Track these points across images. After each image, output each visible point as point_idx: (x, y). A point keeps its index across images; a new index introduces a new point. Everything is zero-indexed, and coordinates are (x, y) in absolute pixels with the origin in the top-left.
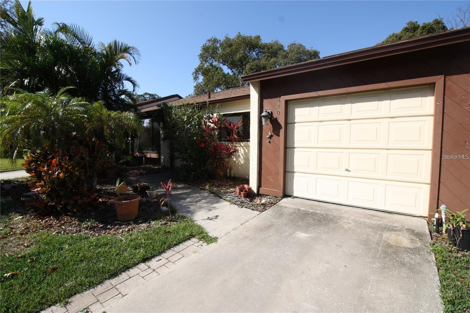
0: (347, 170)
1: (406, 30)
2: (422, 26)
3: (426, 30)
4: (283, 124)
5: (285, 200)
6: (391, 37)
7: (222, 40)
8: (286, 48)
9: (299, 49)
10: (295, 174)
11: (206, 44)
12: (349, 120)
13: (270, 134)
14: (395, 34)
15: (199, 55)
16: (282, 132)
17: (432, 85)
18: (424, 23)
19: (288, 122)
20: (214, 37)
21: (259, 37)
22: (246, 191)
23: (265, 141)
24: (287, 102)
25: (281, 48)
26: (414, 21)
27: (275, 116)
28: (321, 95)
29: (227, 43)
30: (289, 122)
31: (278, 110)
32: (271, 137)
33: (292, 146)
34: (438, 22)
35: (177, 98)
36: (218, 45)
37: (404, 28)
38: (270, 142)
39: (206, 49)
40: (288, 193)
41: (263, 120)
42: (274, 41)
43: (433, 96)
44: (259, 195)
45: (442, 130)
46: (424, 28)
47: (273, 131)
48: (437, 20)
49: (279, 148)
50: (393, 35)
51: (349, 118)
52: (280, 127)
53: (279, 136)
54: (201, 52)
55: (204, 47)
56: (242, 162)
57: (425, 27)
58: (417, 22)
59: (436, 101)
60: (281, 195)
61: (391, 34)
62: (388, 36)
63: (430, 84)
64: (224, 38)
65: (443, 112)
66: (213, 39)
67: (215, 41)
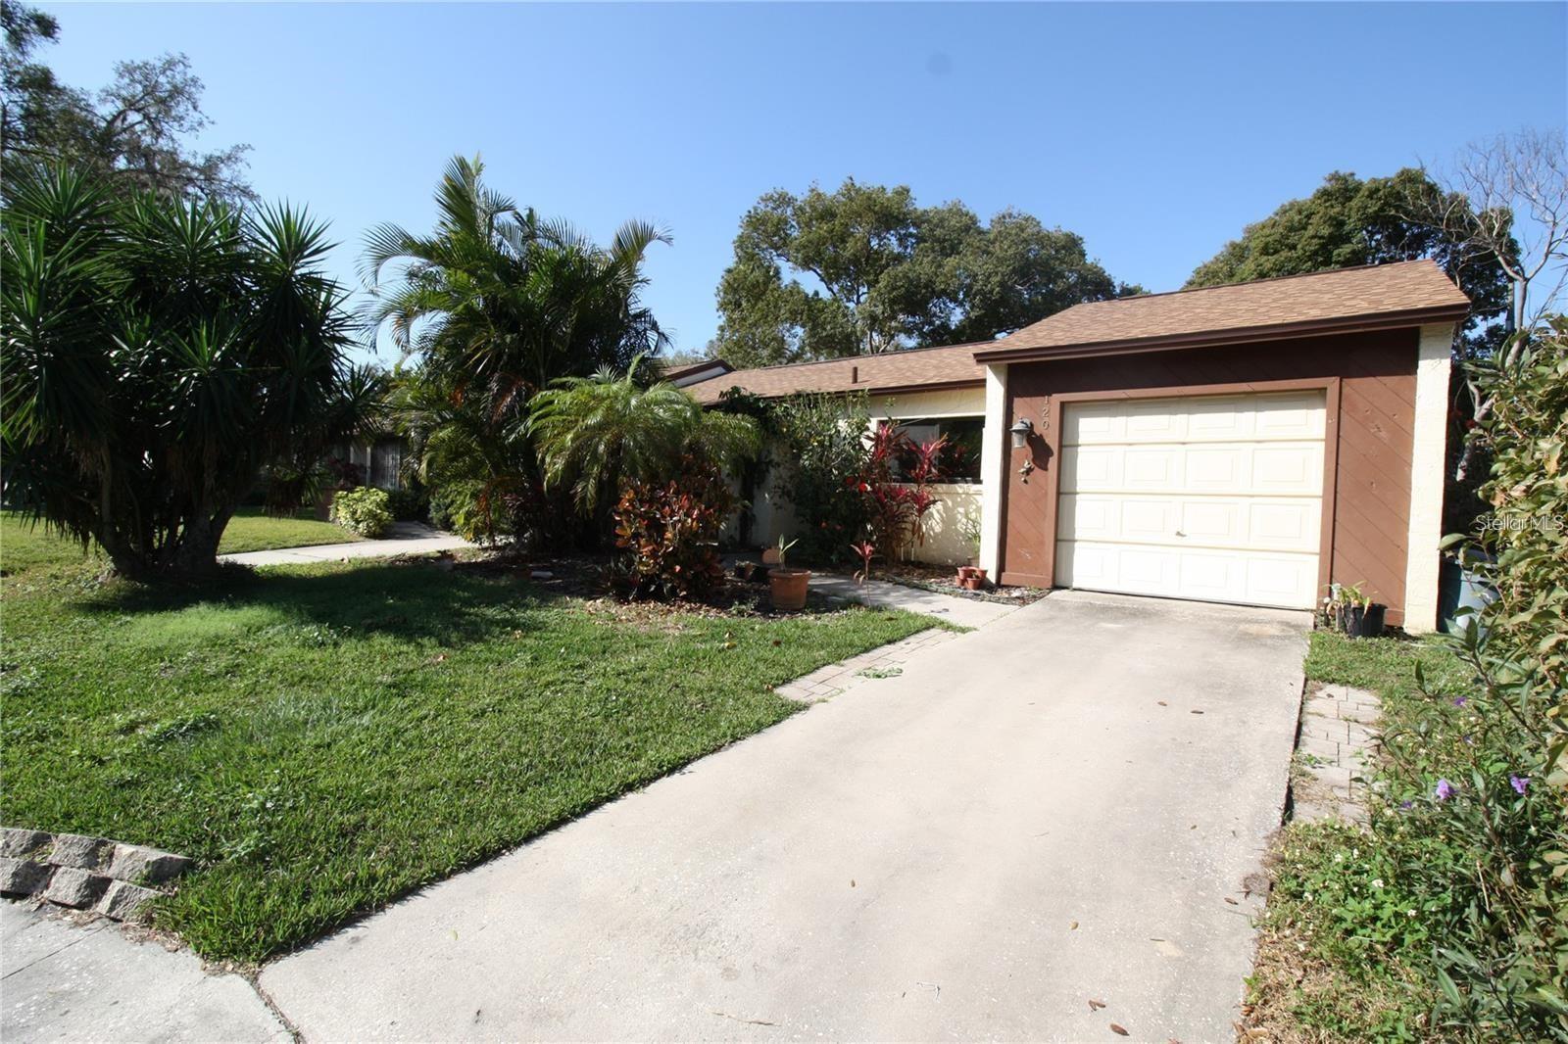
0: (1178, 534)
1: (1325, 195)
2: (1369, 190)
3: (1380, 199)
4: (1055, 447)
5: (1056, 594)
6: (1285, 212)
7: (800, 198)
8: (984, 224)
9: (1022, 231)
10: (1077, 544)
11: (755, 209)
12: (1184, 443)
13: (1026, 465)
14: (1298, 203)
15: (736, 238)
16: (1053, 462)
17: (1322, 391)
18: (1374, 180)
19: (1064, 443)
20: (779, 190)
21: (908, 191)
22: (977, 577)
23: (1016, 480)
24: (1063, 405)
25: (970, 226)
26: (1343, 171)
27: (1037, 431)
28: (1132, 396)
29: (812, 207)
30: (1067, 443)
31: (1046, 419)
32: (1029, 471)
33: (1072, 490)
34: (1410, 178)
35: (719, 370)
36: (789, 211)
37: (1318, 191)
38: (1026, 481)
39: (755, 222)
40: (1061, 582)
41: (1015, 438)
42: (949, 202)
43: (1324, 407)
44: (999, 585)
45: (1337, 464)
46: (1373, 193)
47: (1033, 460)
48: (1408, 171)
49: (1046, 494)
50: (1292, 205)
51: (1182, 440)
52: (1048, 452)
53: (1046, 469)
54: (740, 232)
55: (750, 217)
56: (938, 529)
57: (1378, 190)
58: (1352, 174)
59: (1328, 417)
60: (1049, 584)
61: (1286, 203)
62: (1277, 208)
63: (1320, 389)
64: (807, 194)
65: (1338, 436)
66: (776, 196)
67: (784, 200)
